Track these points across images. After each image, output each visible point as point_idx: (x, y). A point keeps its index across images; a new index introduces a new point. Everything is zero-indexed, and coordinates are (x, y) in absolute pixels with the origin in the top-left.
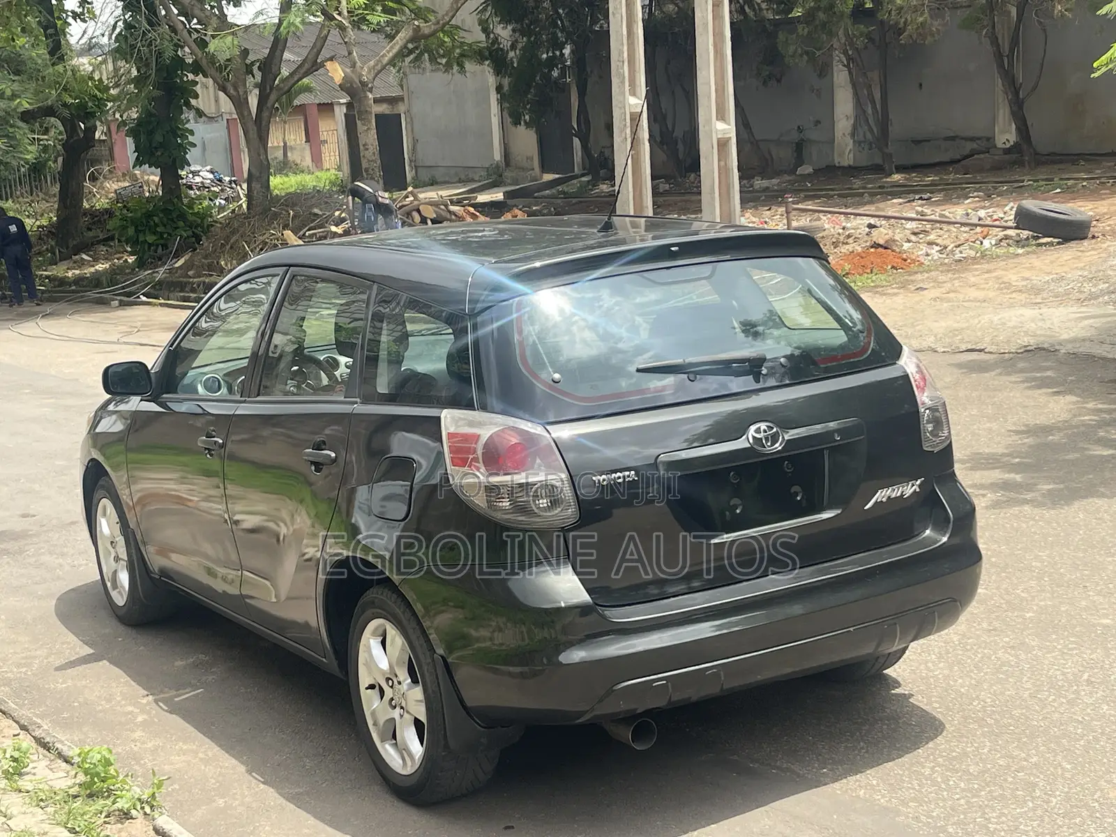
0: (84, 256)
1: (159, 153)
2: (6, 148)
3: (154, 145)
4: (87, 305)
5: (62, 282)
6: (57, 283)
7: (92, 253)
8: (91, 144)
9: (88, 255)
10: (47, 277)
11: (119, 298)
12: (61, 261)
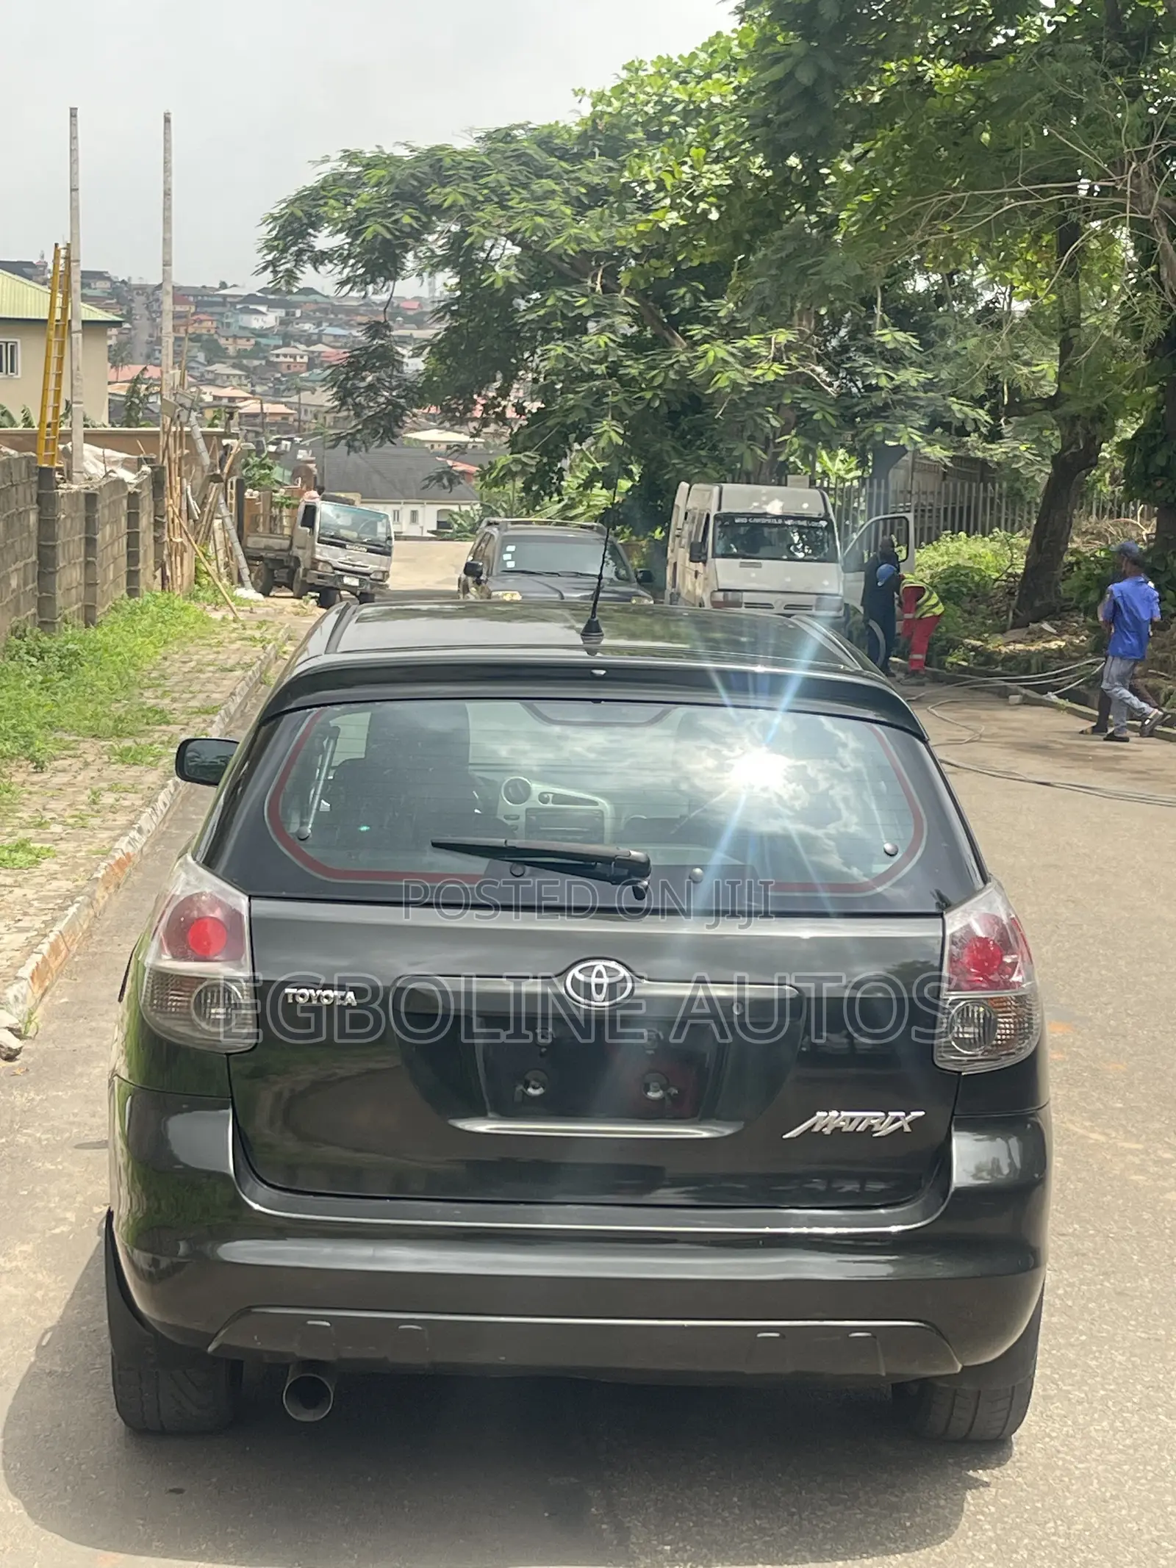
0: (1046, 626)
1: (1158, 484)
2: (1031, 457)
3: (1151, 470)
4: (984, 695)
5: (988, 659)
6: (982, 659)
7: (1059, 623)
8: (1093, 460)
9: (1051, 625)
10: (974, 648)
11: (1024, 691)
12: (1013, 628)
